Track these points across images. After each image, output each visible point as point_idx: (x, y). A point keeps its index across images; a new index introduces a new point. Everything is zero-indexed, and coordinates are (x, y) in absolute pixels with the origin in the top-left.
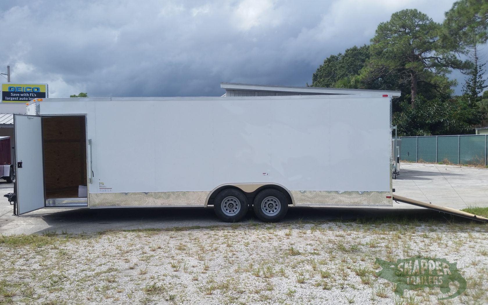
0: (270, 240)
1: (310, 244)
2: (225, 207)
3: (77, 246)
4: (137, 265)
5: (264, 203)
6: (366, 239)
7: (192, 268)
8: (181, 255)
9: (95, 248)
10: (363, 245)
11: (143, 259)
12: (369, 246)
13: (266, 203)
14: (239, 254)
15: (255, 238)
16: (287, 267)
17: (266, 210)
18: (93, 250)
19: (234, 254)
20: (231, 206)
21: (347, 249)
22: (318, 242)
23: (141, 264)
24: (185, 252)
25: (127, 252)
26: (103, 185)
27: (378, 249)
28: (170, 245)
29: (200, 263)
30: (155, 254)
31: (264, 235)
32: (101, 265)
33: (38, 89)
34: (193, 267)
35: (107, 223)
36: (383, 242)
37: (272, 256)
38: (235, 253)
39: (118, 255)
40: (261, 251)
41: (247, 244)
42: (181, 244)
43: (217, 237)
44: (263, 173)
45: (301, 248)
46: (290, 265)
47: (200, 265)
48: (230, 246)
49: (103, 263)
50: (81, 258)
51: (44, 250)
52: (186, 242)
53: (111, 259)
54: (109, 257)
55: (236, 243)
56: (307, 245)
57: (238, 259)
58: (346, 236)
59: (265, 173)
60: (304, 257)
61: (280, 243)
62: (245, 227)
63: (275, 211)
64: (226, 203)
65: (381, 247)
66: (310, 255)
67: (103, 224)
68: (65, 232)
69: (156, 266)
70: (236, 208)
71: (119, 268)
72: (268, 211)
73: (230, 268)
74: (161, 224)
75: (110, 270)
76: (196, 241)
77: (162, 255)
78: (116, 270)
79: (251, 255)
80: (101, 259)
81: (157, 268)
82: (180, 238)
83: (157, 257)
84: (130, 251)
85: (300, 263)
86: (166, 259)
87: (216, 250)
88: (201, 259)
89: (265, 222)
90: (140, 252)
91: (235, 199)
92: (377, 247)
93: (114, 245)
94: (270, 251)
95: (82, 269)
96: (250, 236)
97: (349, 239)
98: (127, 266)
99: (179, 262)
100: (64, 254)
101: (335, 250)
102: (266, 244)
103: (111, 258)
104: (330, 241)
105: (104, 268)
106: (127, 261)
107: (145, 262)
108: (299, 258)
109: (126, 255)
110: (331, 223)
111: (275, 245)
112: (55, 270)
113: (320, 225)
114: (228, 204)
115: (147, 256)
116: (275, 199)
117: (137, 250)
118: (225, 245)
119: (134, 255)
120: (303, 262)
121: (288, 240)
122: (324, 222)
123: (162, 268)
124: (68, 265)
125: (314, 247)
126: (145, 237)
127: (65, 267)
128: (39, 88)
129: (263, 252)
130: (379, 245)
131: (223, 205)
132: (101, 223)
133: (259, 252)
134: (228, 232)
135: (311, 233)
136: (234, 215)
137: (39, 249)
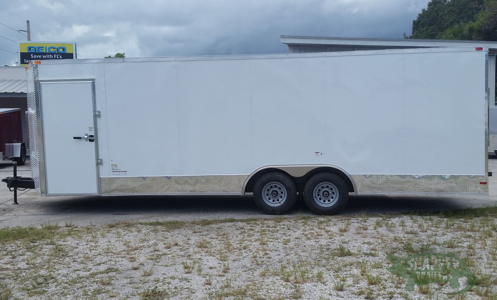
0: (318, 237)
1: (369, 243)
2: (267, 195)
3: (78, 241)
4: (143, 264)
5: (317, 191)
6: (446, 236)
7: (209, 270)
8: (200, 254)
9: (99, 244)
10: (439, 245)
11: (152, 258)
12: (447, 246)
13: (319, 190)
14: (272, 254)
15: (299, 234)
16: (329, 270)
17: (320, 199)
18: (96, 247)
19: (267, 254)
20: (274, 194)
21: (415, 249)
22: (380, 241)
23: (148, 264)
24: (206, 249)
25: (136, 249)
26: (116, 167)
27: (457, 250)
28: (190, 242)
29: (220, 264)
30: (168, 252)
31: (312, 231)
32: (99, 264)
33: (64, 49)
34: (211, 268)
35: (122, 214)
36: (467, 241)
37: (314, 256)
38: (268, 252)
39: (124, 253)
40: (302, 250)
41: (286, 242)
42: (203, 240)
43: (251, 232)
44: (316, 153)
45: (354, 248)
46: (334, 267)
47: (220, 267)
48: (264, 244)
49: (103, 262)
50: (79, 255)
51: (37, 246)
52: (212, 238)
53: (114, 258)
54: (113, 255)
55: (273, 240)
56: (364, 243)
57: (270, 260)
58: (420, 233)
59: (319, 153)
60: (355, 259)
61: (330, 240)
62: (291, 221)
63: (331, 200)
64: (268, 190)
65: (463, 247)
66: (364, 257)
67: (117, 215)
68: (69, 225)
69: (166, 266)
70: (281, 197)
71: (120, 268)
72: (322, 201)
73: (256, 270)
74: (188, 215)
75: (109, 270)
76: (223, 237)
77: (177, 253)
78: (116, 270)
79: (288, 255)
80: (102, 256)
81: (166, 269)
82: (205, 233)
83: (170, 256)
84: (140, 247)
85: (347, 266)
86: (181, 258)
87: (245, 248)
88: (224, 259)
89: (318, 214)
90: (152, 249)
91: (279, 185)
92: (458, 247)
93: (122, 241)
94: (314, 251)
95: (75, 269)
96: (294, 232)
97: (423, 236)
98: (130, 265)
99: (195, 263)
100: (60, 250)
101: (400, 250)
102: (312, 242)
103: (115, 256)
104: (396, 240)
105: (102, 268)
106: (133, 260)
107: (154, 261)
108: (348, 259)
109: (133, 253)
110: (405, 217)
111: (322, 244)
112: (43, 270)
113: (390, 219)
114: (271, 191)
115: (158, 254)
116: (331, 185)
117: (149, 247)
118: (259, 242)
119: (144, 252)
120: (351, 264)
121: (342, 237)
122: (397, 214)
123: (172, 268)
124: (60, 263)
125: (371, 246)
126: (163, 231)
127: (56, 266)
128: (65, 47)
129: (304, 251)
130: (459, 245)
131: (264, 192)
132: (116, 213)
133: (299, 252)
134: (267, 227)
135: (373, 228)
136: (278, 205)
137: (32, 244)
